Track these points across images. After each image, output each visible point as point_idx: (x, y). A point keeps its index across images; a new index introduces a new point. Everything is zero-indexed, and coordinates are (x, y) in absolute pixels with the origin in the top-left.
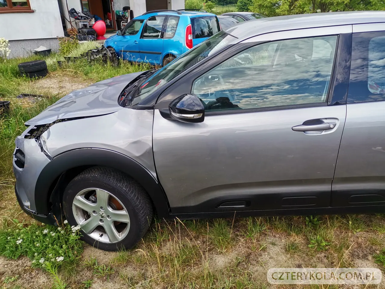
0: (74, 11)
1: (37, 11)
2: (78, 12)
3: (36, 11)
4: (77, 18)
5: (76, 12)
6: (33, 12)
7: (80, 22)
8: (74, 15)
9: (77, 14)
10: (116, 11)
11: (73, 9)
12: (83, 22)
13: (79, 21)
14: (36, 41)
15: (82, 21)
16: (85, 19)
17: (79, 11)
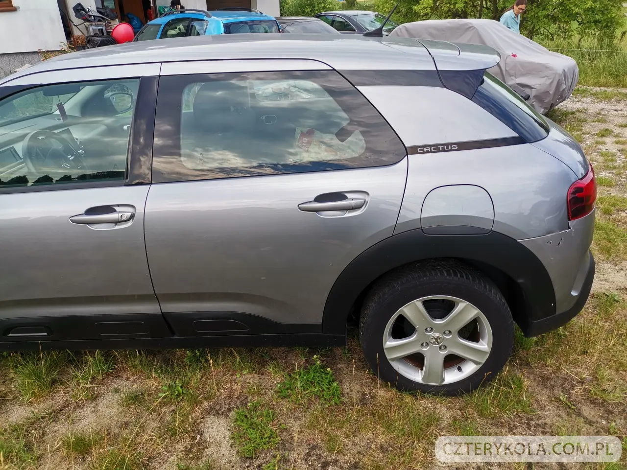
0: (80, 7)
1: (21, 8)
2: (87, 10)
3: (19, 8)
4: (87, 19)
5: (84, 9)
6: (15, 10)
7: (91, 25)
8: (81, 14)
9: (86, 12)
10: (160, 7)
11: (79, 5)
12: (96, 25)
13: (88, 23)
14: (21, 57)
15: (94, 23)
16: (99, 21)
17: (89, 8)
